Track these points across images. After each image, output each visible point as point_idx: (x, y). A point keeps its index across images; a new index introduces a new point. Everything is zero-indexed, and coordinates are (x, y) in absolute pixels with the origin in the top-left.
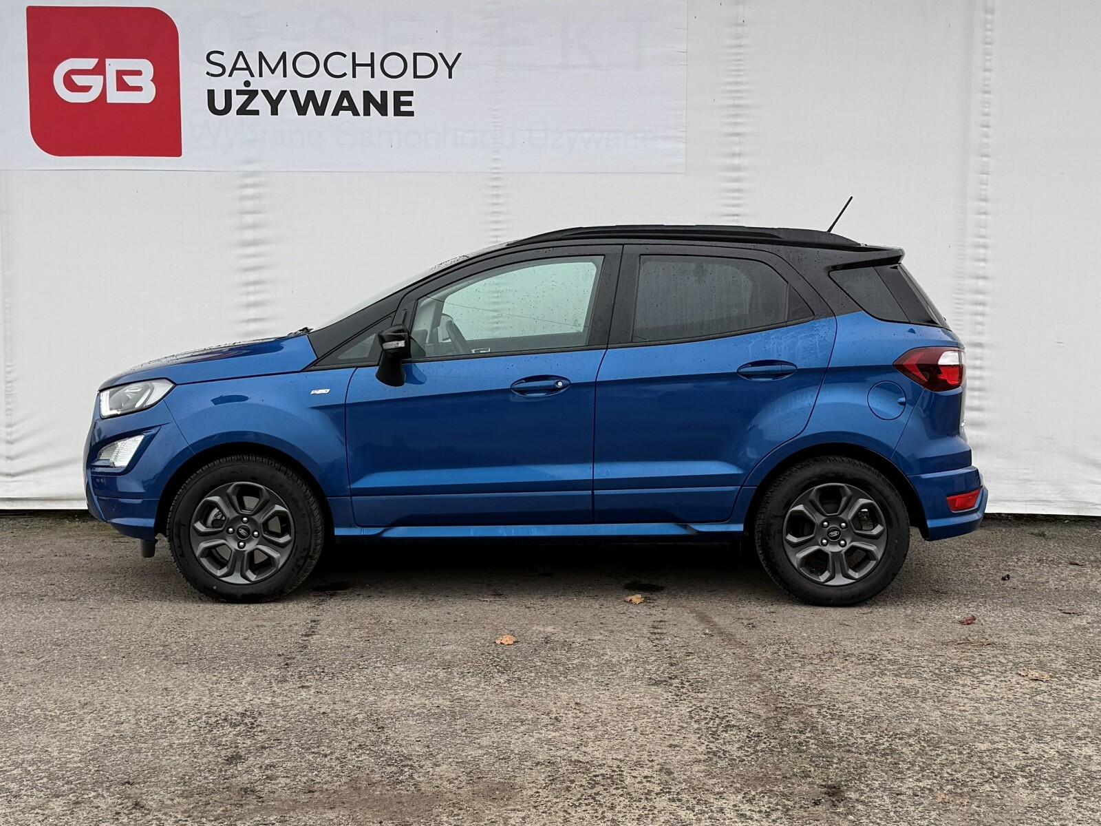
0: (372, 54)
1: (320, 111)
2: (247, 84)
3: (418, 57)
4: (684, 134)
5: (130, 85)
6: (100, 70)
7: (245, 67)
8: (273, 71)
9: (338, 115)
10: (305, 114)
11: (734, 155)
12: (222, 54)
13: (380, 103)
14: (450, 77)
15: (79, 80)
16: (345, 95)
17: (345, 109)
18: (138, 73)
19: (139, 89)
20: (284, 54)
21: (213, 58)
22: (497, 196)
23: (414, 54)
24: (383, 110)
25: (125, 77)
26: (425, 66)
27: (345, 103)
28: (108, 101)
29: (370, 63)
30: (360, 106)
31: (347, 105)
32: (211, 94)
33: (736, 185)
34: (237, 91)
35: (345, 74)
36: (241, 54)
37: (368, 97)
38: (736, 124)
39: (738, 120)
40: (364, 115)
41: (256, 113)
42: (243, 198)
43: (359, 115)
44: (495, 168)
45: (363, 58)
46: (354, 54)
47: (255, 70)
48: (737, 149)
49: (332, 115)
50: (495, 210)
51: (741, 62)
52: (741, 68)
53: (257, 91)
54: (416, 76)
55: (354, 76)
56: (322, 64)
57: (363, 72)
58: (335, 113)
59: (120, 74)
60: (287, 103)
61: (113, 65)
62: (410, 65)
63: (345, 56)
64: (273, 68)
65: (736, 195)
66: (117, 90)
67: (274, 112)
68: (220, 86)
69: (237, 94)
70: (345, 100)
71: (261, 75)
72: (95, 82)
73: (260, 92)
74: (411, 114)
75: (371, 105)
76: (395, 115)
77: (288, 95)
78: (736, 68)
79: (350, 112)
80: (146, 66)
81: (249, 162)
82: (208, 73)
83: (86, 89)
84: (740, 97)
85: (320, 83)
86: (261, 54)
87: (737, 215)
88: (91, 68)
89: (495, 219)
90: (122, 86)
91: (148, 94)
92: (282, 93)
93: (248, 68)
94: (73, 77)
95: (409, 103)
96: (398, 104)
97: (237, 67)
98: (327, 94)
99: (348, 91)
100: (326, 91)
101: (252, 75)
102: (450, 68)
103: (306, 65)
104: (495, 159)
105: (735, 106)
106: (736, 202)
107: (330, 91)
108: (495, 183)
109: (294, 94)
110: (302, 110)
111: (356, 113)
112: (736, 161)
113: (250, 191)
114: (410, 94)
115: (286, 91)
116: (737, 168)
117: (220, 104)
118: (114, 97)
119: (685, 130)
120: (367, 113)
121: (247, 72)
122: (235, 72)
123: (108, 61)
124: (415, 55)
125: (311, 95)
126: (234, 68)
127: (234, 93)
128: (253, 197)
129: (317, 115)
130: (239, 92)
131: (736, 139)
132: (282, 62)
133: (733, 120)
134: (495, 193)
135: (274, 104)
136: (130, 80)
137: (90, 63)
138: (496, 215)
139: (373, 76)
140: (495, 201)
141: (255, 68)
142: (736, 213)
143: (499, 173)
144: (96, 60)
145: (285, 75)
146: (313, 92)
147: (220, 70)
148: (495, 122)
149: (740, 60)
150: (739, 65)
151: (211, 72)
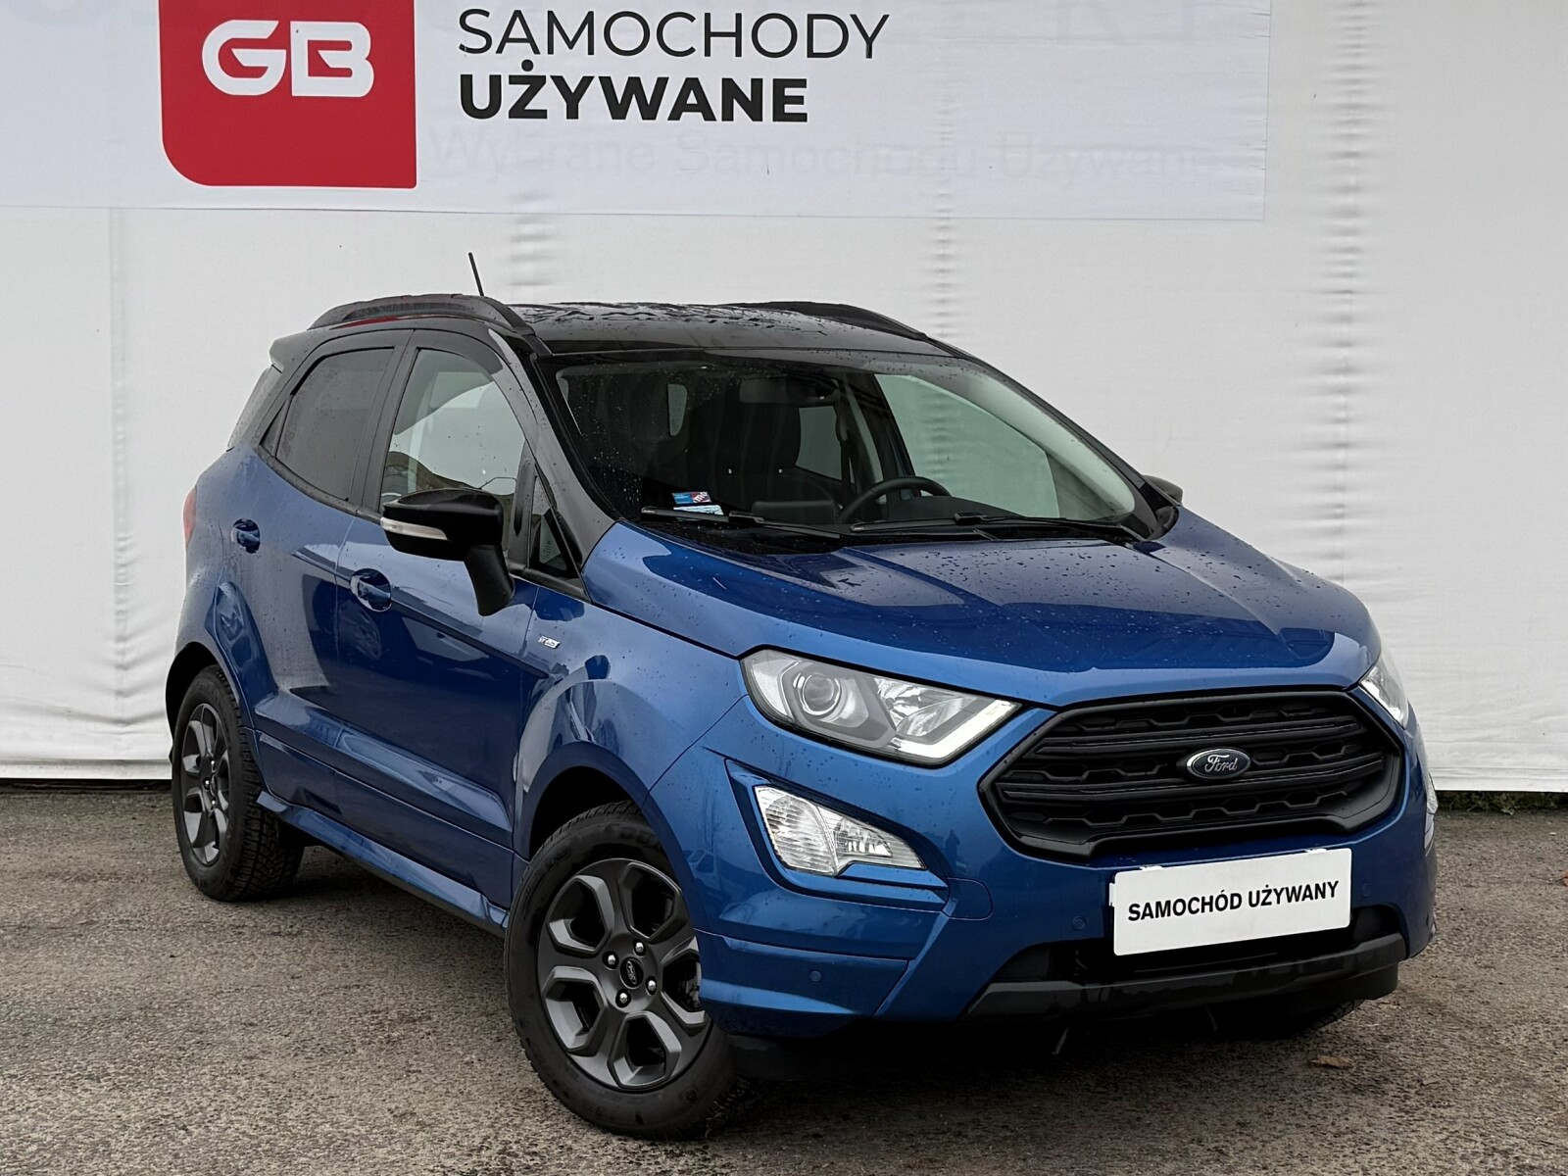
0: (739, 16)
1: (649, 112)
2: (527, 65)
3: (814, 21)
4: (1262, 154)
5: (332, 65)
6: (280, 40)
7: (525, 36)
8: (571, 44)
9: (678, 119)
10: (624, 118)
11: (1348, 190)
12: (486, 14)
13: (749, 97)
14: (869, 55)
15: (246, 57)
16: (692, 84)
17: (692, 108)
18: (345, 46)
19: (346, 73)
20: (591, 15)
21: (470, 21)
22: (943, 257)
23: (809, 15)
24: (755, 113)
25: (323, 54)
26: (827, 36)
27: (692, 99)
28: (294, 94)
29: (734, 30)
30: (715, 101)
31: (695, 102)
32: (467, 81)
33: (1350, 241)
34: (510, 77)
35: (692, 50)
36: (518, 14)
37: (730, 88)
38: (1351, 137)
39: (1355, 131)
40: (723, 120)
41: (541, 114)
42: (517, 259)
43: (715, 120)
44: (942, 211)
45: (723, 22)
46: (708, 16)
47: (541, 41)
48: (1352, 180)
49: (671, 118)
50: (941, 281)
51: (1362, 32)
52: (1362, 42)
53: (544, 77)
54: (811, 54)
55: (708, 53)
56: (653, 34)
57: (723, 46)
58: (675, 115)
59: (315, 47)
60: (594, 100)
61: (303, 32)
62: (802, 34)
63: (692, 19)
64: (571, 39)
65: (1349, 257)
66: (310, 74)
67: (572, 113)
68: (481, 69)
69: (510, 83)
70: (692, 93)
71: (551, 51)
72: (274, 59)
73: (549, 82)
74: (802, 117)
75: (735, 102)
76: (774, 120)
77: (595, 86)
78: (1354, 42)
79: (700, 114)
80: (357, 34)
81: (530, 197)
82: (462, 47)
83: (258, 72)
84: (1359, 93)
85: (649, 67)
86: (551, 13)
87: (1350, 292)
88: (266, 37)
89: (941, 296)
90: (318, 68)
91: (360, 83)
92: (586, 81)
93: (530, 39)
94: (236, 52)
95: (799, 100)
96: (780, 100)
97: (511, 36)
98: (662, 83)
99: (697, 79)
100: (659, 79)
101: (536, 51)
102: (869, 41)
103: (627, 34)
104: (942, 195)
105: (1351, 107)
106: (1349, 269)
107: (667, 79)
108: (941, 236)
109: (606, 83)
110: (618, 111)
111: (709, 116)
112: (1350, 200)
113: (528, 247)
114: (802, 83)
115: (592, 78)
116: (1351, 213)
117: (481, 100)
118: (305, 86)
119: (1264, 147)
120: (728, 115)
121: (528, 45)
122: (507, 44)
123: (295, 25)
124: (811, 18)
125: (634, 85)
126: (506, 39)
127: (505, 81)
128: (533, 257)
129: (643, 119)
130: (514, 80)
131: (1352, 162)
132: (587, 27)
133: (1345, 131)
134: (941, 252)
135: (572, 101)
136: (331, 58)
137: (265, 28)
138: (941, 289)
139: (738, 53)
140: (941, 265)
141: (541, 40)
142: (1347, 288)
143: (948, 218)
144: (274, 24)
145: (591, 52)
146: (638, 79)
147: (481, 42)
148: (943, 133)
149: (1359, 29)
150: (1359, 37)
151: (467, 45)
